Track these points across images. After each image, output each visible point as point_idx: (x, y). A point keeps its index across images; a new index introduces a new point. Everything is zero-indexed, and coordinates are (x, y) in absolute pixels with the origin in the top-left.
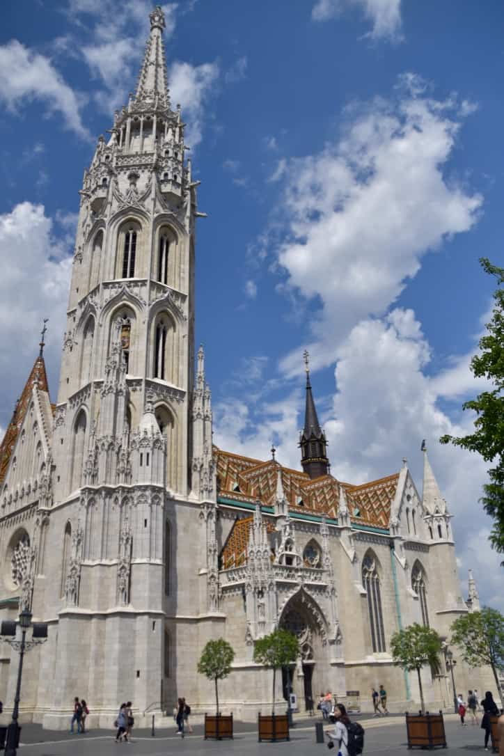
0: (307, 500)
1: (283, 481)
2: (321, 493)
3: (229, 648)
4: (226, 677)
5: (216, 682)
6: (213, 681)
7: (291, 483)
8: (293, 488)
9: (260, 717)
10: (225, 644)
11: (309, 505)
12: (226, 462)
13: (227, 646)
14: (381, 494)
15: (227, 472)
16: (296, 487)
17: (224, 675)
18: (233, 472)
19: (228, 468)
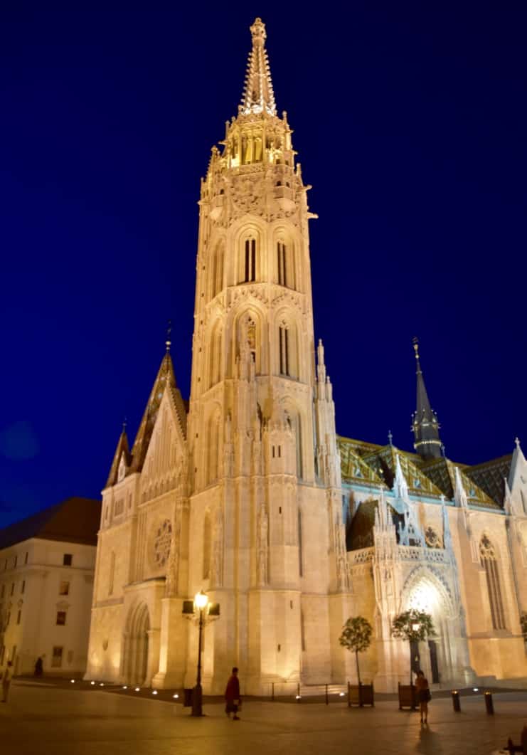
0: (424, 483)
1: (401, 466)
2: (436, 476)
3: (367, 624)
4: (365, 650)
5: (357, 654)
6: (354, 654)
7: (409, 467)
8: (411, 471)
9: (399, 686)
10: (363, 620)
11: (427, 488)
12: (347, 449)
13: (365, 622)
14: (495, 475)
15: (349, 458)
16: (413, 471)
17: (363, 648)
18: (354, 459)
19: (349, 454)
